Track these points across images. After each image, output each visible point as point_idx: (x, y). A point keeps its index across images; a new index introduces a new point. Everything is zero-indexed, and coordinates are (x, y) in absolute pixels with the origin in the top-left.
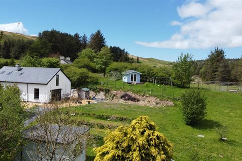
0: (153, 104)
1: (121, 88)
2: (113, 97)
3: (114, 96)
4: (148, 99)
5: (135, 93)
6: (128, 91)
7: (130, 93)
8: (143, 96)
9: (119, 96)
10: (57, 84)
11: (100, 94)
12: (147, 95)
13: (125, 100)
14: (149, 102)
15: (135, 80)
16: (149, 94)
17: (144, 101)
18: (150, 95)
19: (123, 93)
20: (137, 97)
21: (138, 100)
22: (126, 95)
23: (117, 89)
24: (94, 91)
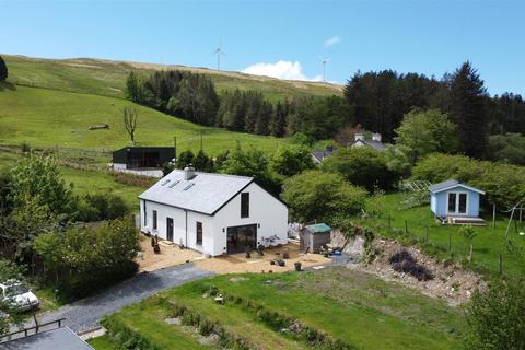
0: (466, 297)
1: (401, 233)
2: (372, 257)
3: (377, 253)
4: (458, 278)
5: (428, 253)
6: (414, 242)
7: (415, 252)
8: (446, 265)
9: (387, 255)
10: (245, 212)
11: (356, 243)
12: (458, 265)
13: (396, 270)
14: (456, 286)
15: (463, 209)
16: (465, 263)
17: (444, 280)
18: (466, 266)
19: (398, 249)
20: (430, 265)
21: (429, 277)
22: (405, 255)
23: (392, 235)
24: (343, 231)
